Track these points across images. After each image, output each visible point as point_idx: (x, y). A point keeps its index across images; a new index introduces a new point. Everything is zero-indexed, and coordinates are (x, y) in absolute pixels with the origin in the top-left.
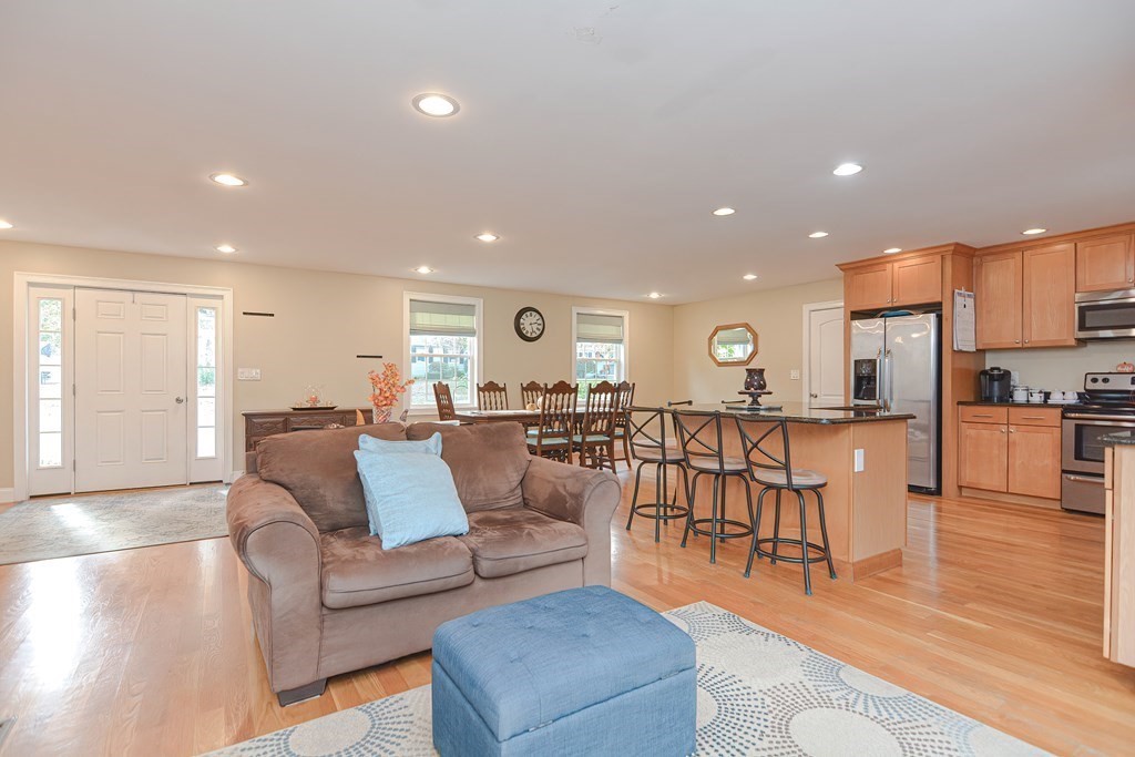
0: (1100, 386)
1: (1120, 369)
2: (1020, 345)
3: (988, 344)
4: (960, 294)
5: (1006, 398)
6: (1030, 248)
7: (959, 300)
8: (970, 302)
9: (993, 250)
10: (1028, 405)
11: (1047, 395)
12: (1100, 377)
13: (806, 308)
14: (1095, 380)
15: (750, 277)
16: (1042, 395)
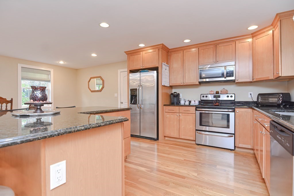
0: (205, 98)
1: (210, 93)
2: (182, 84)
3: (173, 84)
4: (164, 65)
5: (178, 104)
6: (185, 49)
7: (164, 66)
8: (168, 68)
9: (174, 50)
10: (185, 106)
11: (190, 102)
12: (205, 96)
13: (119, 71)
14: (203, 97)
15: (94, 55)
16: (189, 102)
